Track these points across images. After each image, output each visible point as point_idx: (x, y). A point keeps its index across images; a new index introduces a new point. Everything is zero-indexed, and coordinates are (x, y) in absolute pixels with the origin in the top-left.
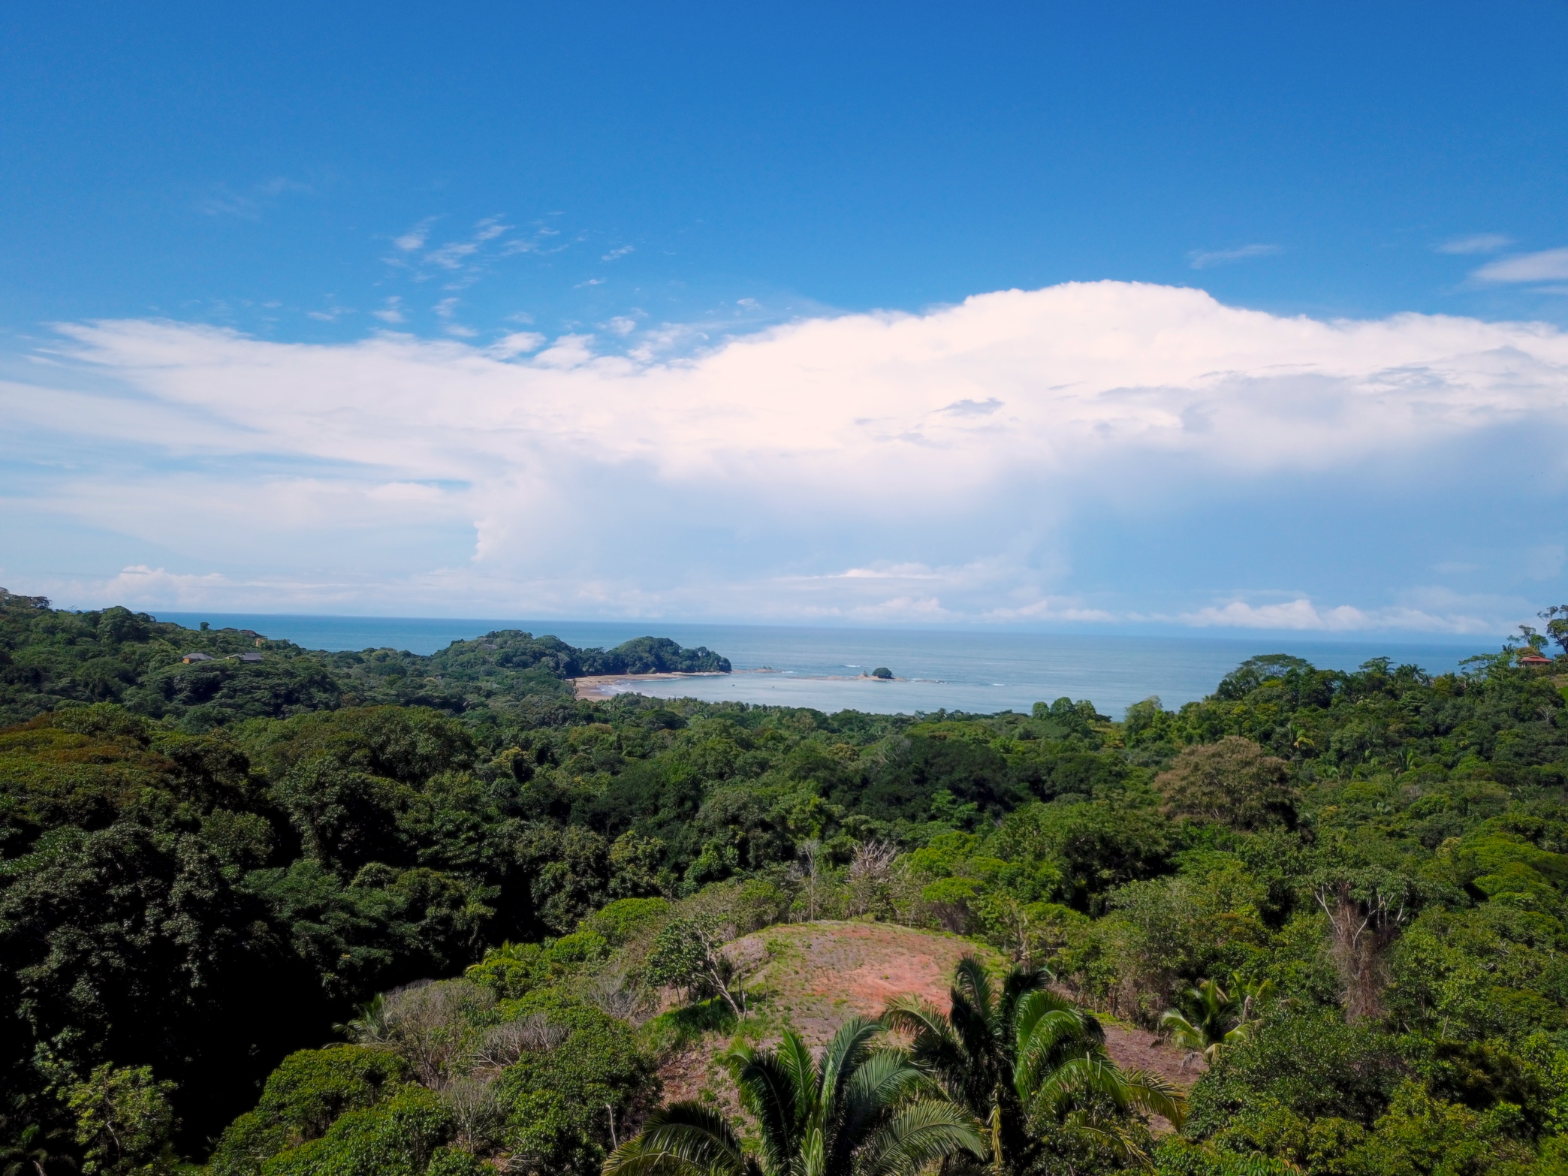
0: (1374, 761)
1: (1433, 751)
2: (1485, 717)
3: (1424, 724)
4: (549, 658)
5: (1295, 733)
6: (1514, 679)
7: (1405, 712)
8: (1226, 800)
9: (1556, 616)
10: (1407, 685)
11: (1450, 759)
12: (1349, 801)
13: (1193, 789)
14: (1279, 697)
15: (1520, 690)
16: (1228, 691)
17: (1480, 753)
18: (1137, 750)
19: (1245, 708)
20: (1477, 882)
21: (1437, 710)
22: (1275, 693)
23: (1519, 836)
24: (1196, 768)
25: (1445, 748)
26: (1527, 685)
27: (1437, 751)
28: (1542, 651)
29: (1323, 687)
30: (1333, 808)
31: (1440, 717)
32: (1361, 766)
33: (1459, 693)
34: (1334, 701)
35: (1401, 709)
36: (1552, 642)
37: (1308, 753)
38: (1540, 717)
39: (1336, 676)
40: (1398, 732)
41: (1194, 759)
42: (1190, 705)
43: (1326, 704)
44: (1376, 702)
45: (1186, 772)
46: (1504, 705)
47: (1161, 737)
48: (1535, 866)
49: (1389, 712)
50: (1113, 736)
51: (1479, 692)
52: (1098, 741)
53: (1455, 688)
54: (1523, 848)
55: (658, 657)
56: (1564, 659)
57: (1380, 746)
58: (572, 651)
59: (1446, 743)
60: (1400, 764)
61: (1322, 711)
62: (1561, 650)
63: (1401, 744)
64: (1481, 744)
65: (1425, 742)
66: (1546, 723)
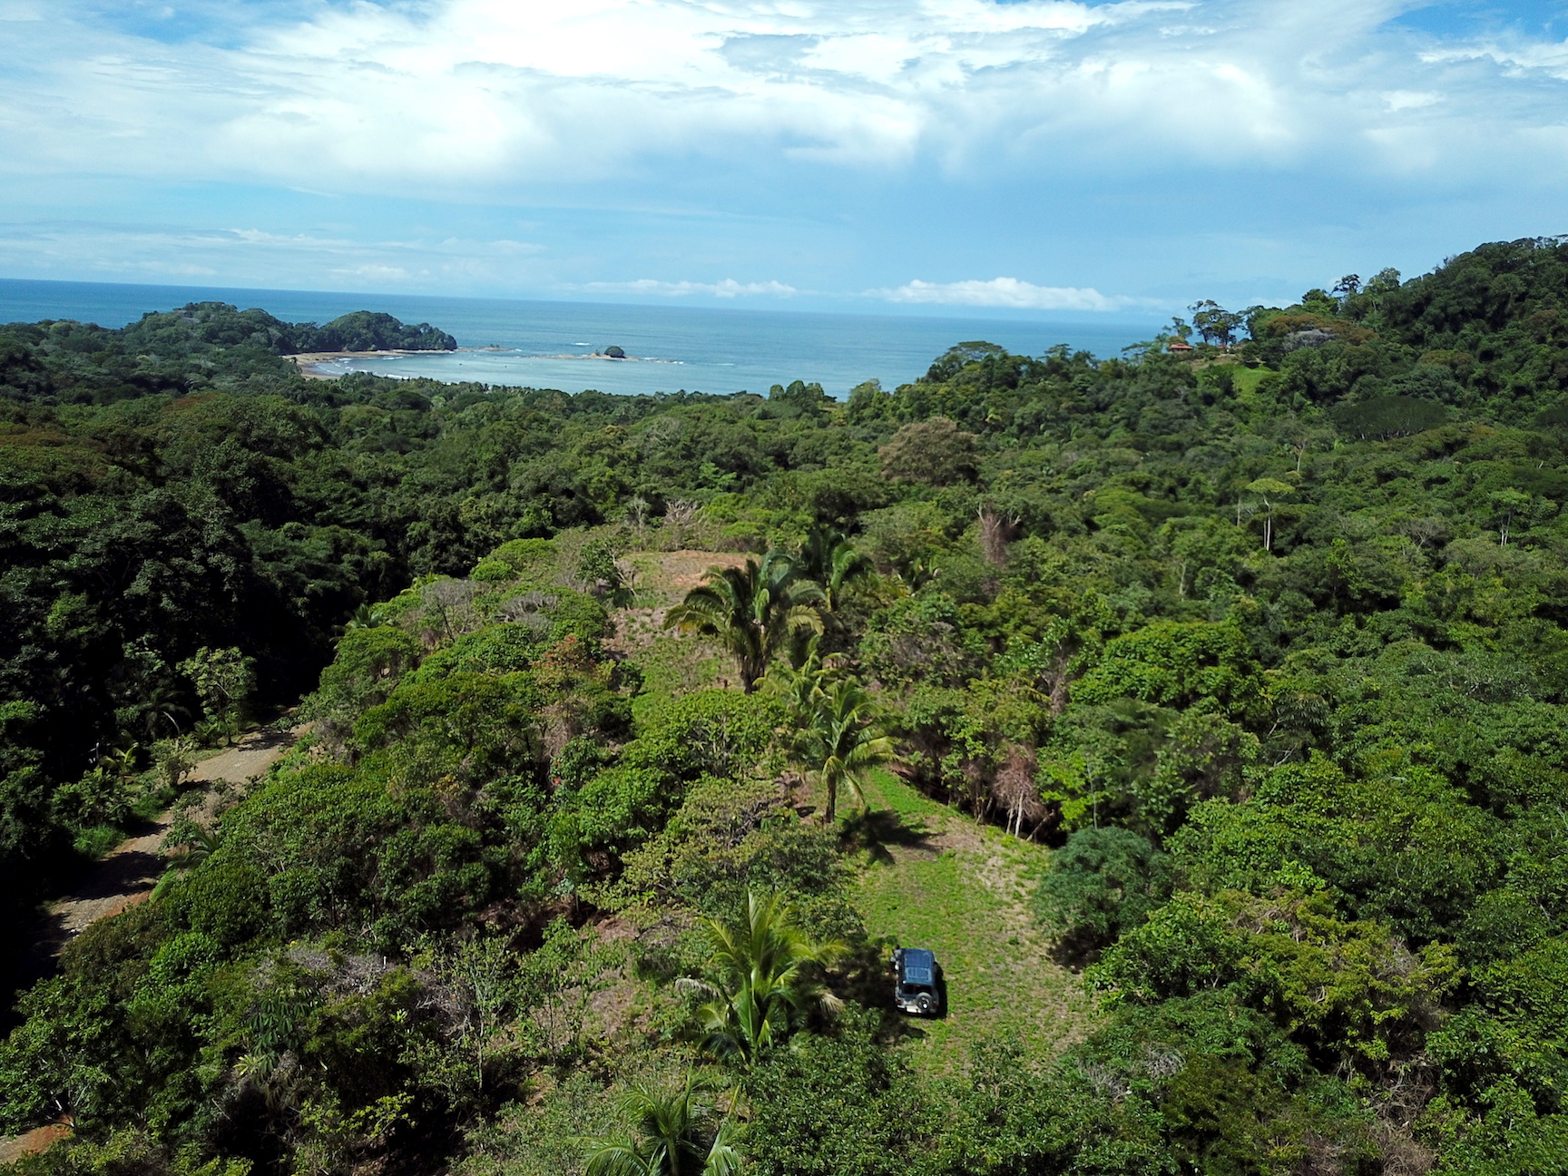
0: (1046, 433)
1: (1093, 424)
2: (1135, 396)
3: (1088, 401)
4: (259, 334)
5: (987, 411)
6: (1162, 365)
7: (1075, 392)
8: (929, 465)
9: (1202, 309)
10: (1080, 368)
11: (1104, 431)
12: (1023, 466)
13: (906, 457)
14: (977, 379)
15: (1164, 372)
16: (936, 375)
17: (1127, 425)
18: (858, 427)
19: (947, 389)
20: (1096, 519)
21: (1099, 390)
22: (974, 376)
23: (1134, 488)
24: (909, 441)
25: (1102, 422)
26: (1170, 369)
27: (1095, 425)
28: (1187, 339)
29: (1013, 371)
30: (1009, 472)
31: (1101, 396)
32: (1037, 438)
33: (1119, 375)
34: (1021, 383)
35: (1072, 390)
36: (1196, 331)
37: (997, 427)
38: (1177, 395)
39: (1023, 361)
40: (1067, 409)
41: (908, 434)
42: (904, 386)
43: (1013, 385)
44: (1051, 383)
45: (901, 444)
46: (1152, 386)
47: (878, 416)
48: (1138, 508)
49: (1062, 393)
50: (837, 413)
51: (1134, 374)
52: (825, 419)
53: (1117, 371)
54: (1133, 496)
55: (376, 333)
56: (1203, 347)
57: (1052, 420)
58: (283, 327)
59: (1103, 418)
60: (1066, 435)
61: (1010, 391)
62: (1201, 339)
63: (1068, 419)
64: (1129, 419)
65: (1087, 417)
66: (1180, 401)
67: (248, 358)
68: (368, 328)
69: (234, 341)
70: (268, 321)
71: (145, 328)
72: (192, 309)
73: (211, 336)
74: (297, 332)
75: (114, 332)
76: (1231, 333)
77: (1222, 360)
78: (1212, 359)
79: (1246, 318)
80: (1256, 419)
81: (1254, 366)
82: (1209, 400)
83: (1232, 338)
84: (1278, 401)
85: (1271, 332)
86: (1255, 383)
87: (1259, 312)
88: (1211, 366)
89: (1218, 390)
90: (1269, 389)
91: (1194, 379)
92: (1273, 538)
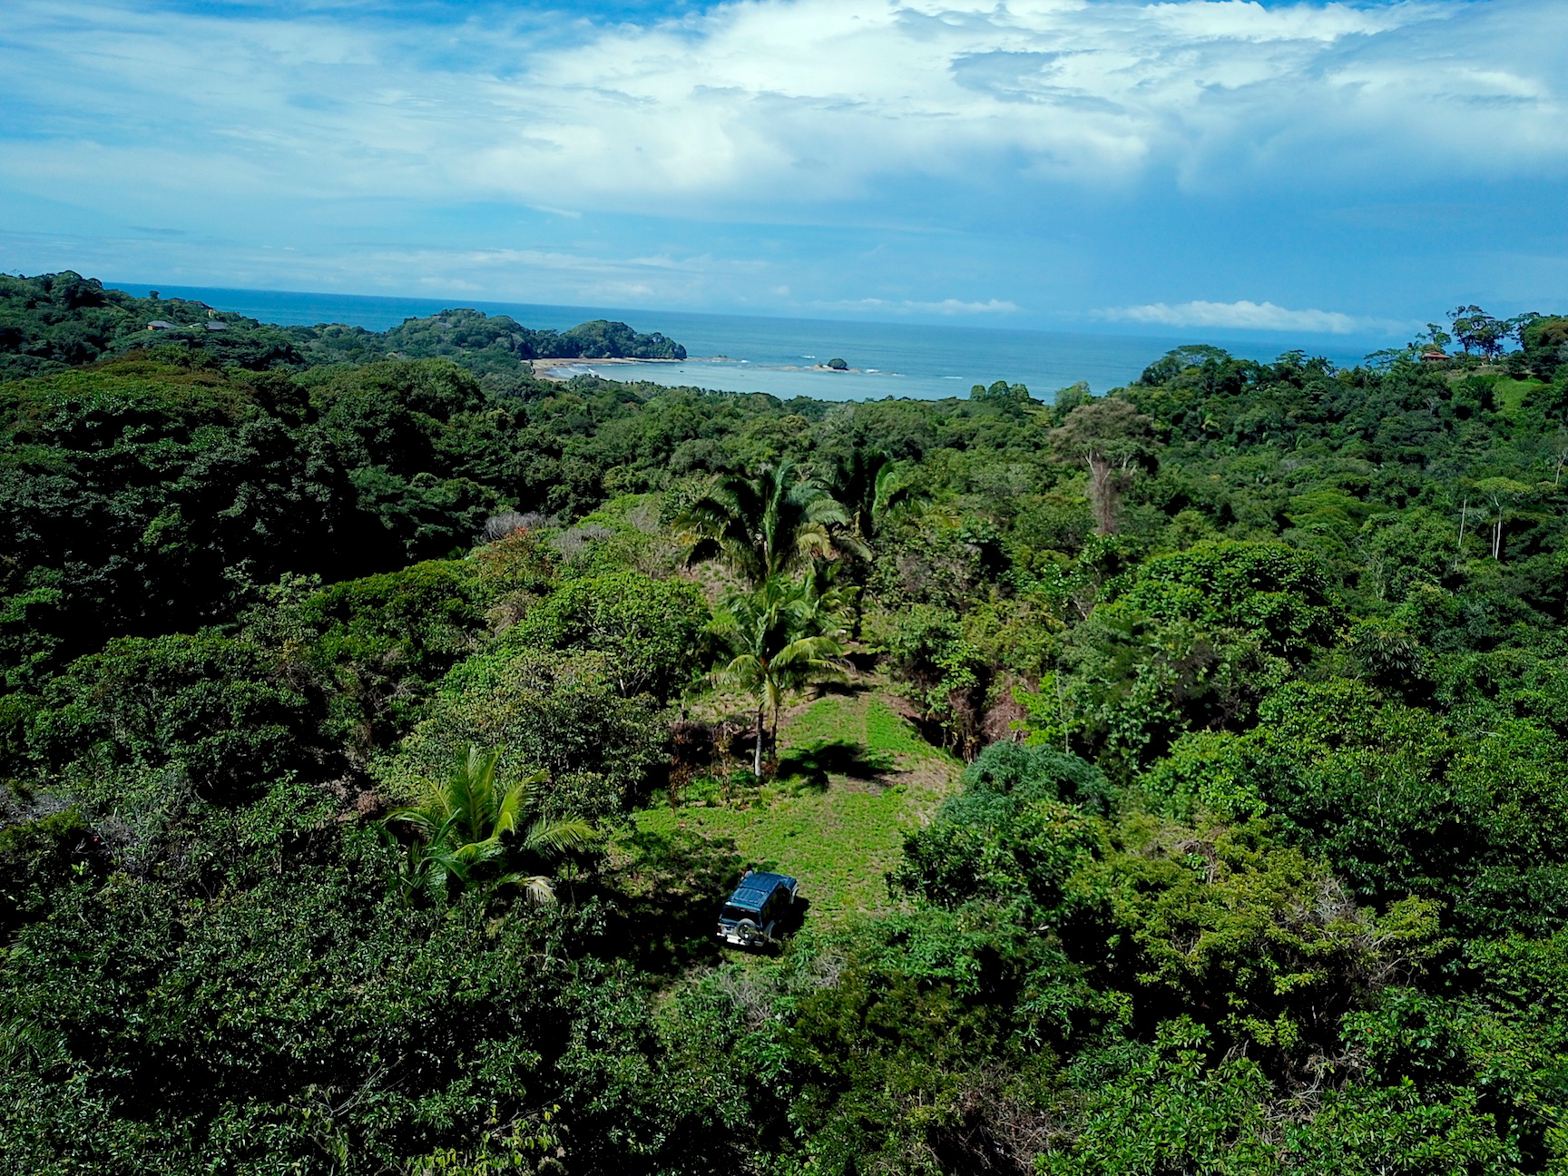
0: (1269, 442)
1: (1324, 434)
2: (1375, 406)
3: (1320, 410)
4: (504, 339)
5: (1203, 417)
6: (1411, 374)
7: (1306, 400)
9: (1463, 315)
10: (1314, 375)
11: (1337, 442)
12: (1234, 472)
13: (1076, 439)
14: (1195, 384)
15: (1412, 382)
16: (1149, 379)
17: (1363, 436)
19: (1163, 393)
20: (1293, 518)
21: (1334, 399)
22: (1192, 380)
23: (1347, 491)
24: (1081, 423)
25: (1335, 432)
26: (1420, 379)
27: (1328, 435)
28: (1444, 348)
29: (1236, 376)
31: (1336, 404)
32: (1257, 446)
33: (1360, 383)
34: (1244, 388)
35: (1303, 397)
36: (1455, 339)
37: (1214, 435)
38: (1426, 406)
39: (1249, 367)
40: (1296, 417)
41: (1080, 416)
42: (1115, 391)
43: (1236, 391)
44: (1282, 390)
45: (1072, 427)
46: (1396, 396)
49: (1291, 400)
50: (1043, 417)
51: (1376, 383)
52: (1028, 420)
53: (1358, 380)
54: (1345, 500)
55: (612, 341)
56: (1463, 357)
57: (1277, 429)
58: (526, 333)
59: (1336, 428)
60: (1290, 445)
61: (1232, 397)
62: (1462, 347)
63: (1295, 428)
64: (1366, 430)
65: (1317, 427)
66: (1428, 412)
67: (488, 358)
68: (604, 336)
69: (481, 345)
70: (515, 328)
71: (404, 332)
72: (446, 314)
73: (460, 340)
74: (539, 339)
75: (377, 336)
76: (1497, 342)
77: (1484, 371)
78: (1472, 369)
79: (1517, 326)
80: (1518, 435)
81: (1522, 377)
82: (1463, 413)
83: (1499, 348)
84: (1548, 415)
85: (1545, 340)
86: (1521, 396)
87: (1535, 320)
88: (1469, 377)
89: (1477, 403)
90: (1538, 403)
91: (1449, 391)
92: (1503, 544)
